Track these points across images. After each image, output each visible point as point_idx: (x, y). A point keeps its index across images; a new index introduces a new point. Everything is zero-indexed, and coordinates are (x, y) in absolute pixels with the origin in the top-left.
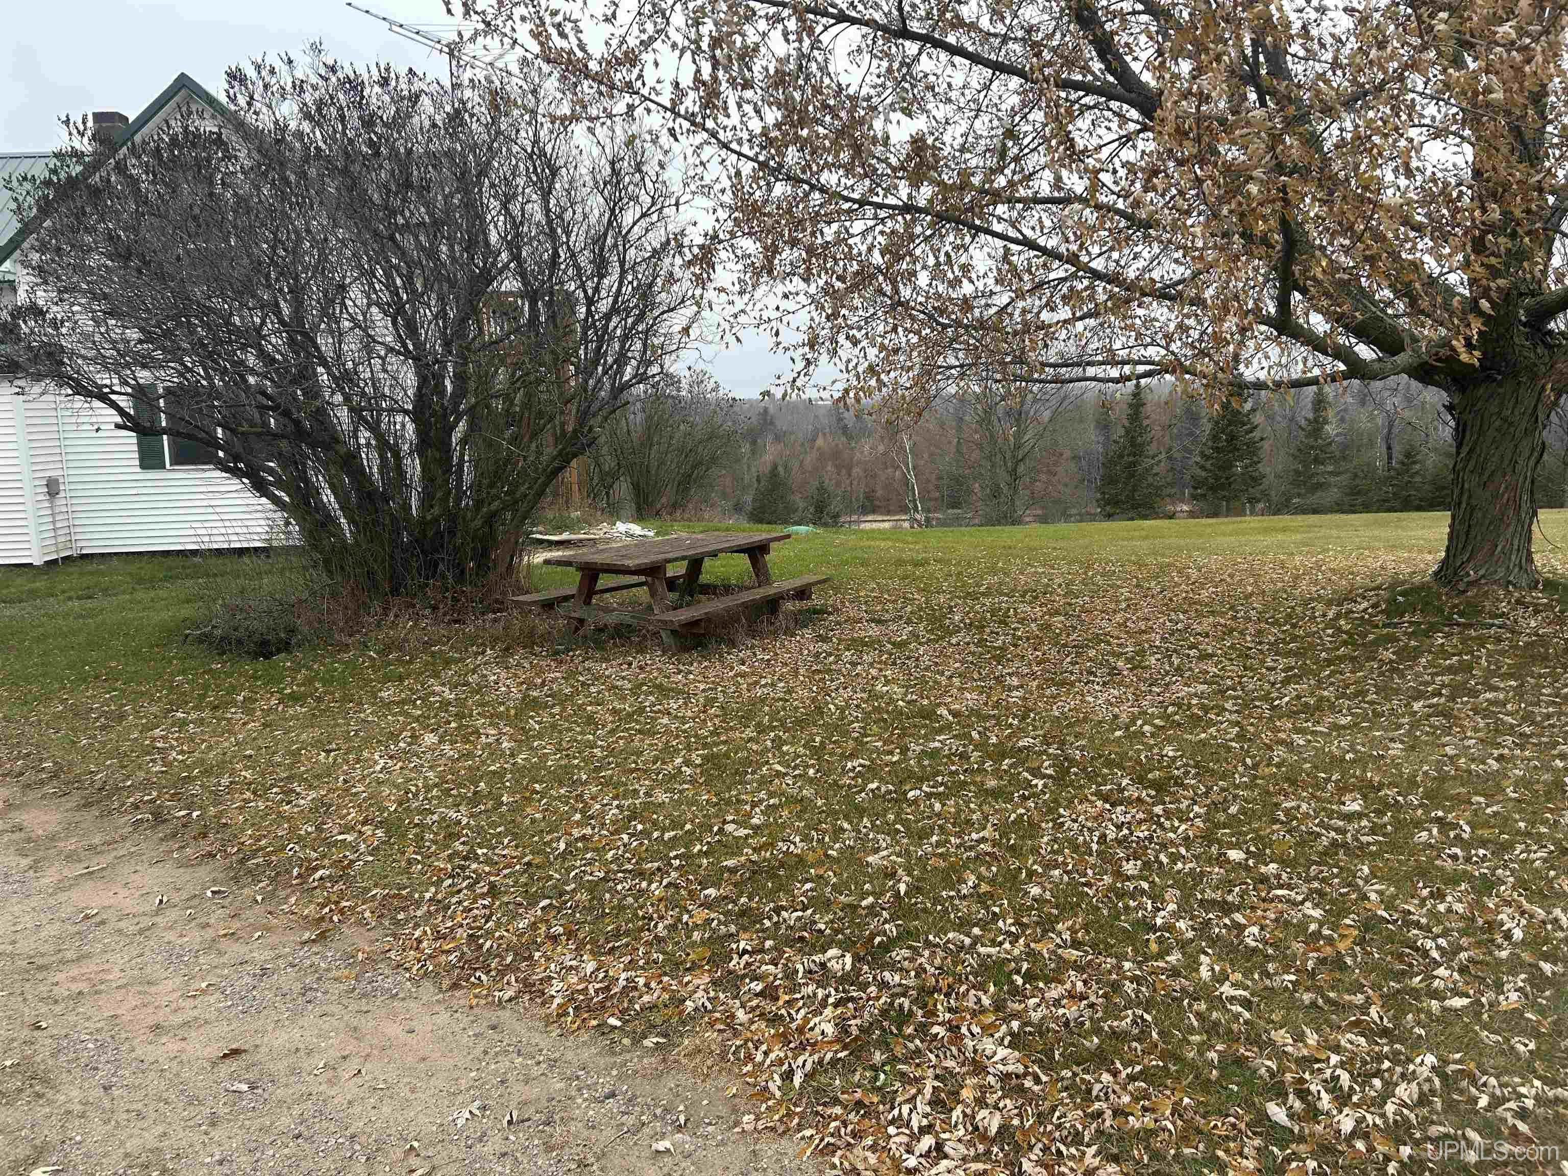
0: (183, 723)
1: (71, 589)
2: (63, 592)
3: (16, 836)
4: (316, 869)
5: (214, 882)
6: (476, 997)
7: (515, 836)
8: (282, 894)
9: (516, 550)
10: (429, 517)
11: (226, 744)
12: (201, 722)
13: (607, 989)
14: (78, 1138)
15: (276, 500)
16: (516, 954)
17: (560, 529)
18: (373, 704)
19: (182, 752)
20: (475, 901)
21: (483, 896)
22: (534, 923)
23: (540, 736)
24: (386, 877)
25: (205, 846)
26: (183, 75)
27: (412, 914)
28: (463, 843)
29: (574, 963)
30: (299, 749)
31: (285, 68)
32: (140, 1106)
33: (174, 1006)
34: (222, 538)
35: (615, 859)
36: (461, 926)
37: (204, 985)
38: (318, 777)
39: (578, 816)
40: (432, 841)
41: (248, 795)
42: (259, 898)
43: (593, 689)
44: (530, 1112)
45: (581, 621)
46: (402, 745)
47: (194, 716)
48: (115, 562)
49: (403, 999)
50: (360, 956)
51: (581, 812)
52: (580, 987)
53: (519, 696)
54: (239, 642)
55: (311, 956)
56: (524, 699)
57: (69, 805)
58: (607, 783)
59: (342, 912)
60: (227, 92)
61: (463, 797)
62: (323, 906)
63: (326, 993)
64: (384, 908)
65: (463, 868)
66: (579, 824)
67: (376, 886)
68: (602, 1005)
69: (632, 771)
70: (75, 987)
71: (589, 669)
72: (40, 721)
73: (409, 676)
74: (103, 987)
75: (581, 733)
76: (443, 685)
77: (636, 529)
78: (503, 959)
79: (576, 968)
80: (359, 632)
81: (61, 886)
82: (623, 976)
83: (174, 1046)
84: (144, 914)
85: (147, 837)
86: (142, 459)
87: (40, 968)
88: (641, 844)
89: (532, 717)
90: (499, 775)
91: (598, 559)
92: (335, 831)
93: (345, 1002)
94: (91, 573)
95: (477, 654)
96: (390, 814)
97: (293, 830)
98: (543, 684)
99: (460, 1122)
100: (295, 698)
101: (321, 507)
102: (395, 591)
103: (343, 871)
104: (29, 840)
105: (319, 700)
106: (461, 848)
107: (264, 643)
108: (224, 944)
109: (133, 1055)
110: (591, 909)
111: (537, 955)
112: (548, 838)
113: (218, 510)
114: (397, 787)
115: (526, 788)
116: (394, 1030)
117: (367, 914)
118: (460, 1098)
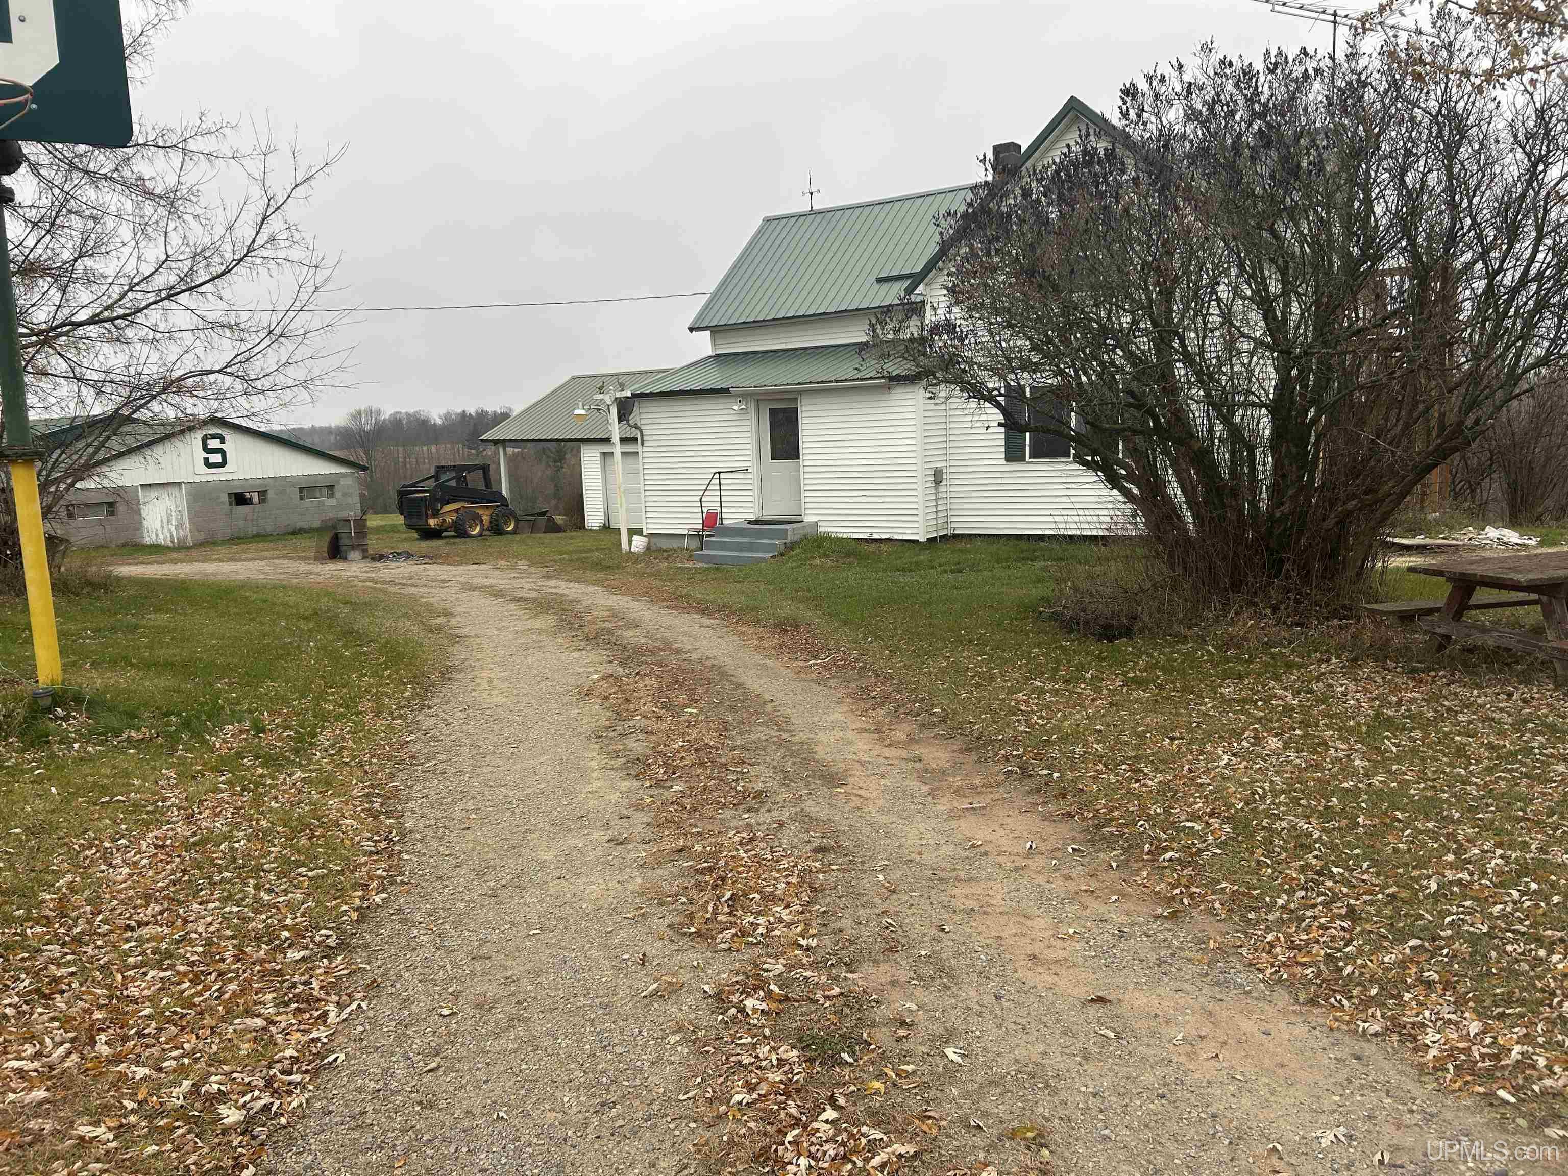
0: (1041, 692)
1: (946, 563)
2: (940, 566)
3: (918, 765)
4: (1166, 850)
5: (1074, 840)
6: (1336, 1020)
7: (1375, 863)
8: (1135, 866)
9: (1368, 553)
10: (1278, 515)
11: (1078, 716)
12: (1056, 693)
13: (1496, 1057)
14: (978, 1033)
15: (1126, 493)
16: (1382, 988)
17: (1413, 531)
18: (1214, 699)
19: (1041, 717)
20: (1332, 921)
21: (1342, 917)
22: (1403, 961)
23: (1398, 759)
24: (1235, 873)
25: (1065, 806)
26: (1072, 98)
27: (1263, 916)
28: (1316, 857)
29: (1453, 1017)
30: (1145, 732)
31: (1175, 74)
32: (1024, 1021)
33: (1046, 942)
34: (1074, 526)
35: (1503, 916)
36: (1318, 942)
37: (1071, 931)
38: (1163, 761)
39: (1450, 857)
40: (1281, 847)
41: (1100, 767)
42: (1114, 865)
43: (1461, 718)
44: (1404, 1159)
45: (1447, 638)
46: (1244, 743)
47: (1048, 686)
48: (978, 543)
49: (1257, 999)
50: (1212, 944)
51: (1455, 854)
52: (1461, 1045)
53: (1371, 712)
54: (1087, 623)
55: (1163, 931)
56: (1377, 715)
57: (955, 747)
58: (1486, 827)
59: (1191, 896)
60: (1120, 108)
61: (1314, 810)
62: (1174, 887)
63: (1179, 970)
64: (1234, 902)
65: (1317, 883)
66: (1451, 865)
67: (1225, 879)
68: (1490, 1073)
69: (1519, 820)
70: (970, 904)
71: (1456, 694)
72: (930, 673)
73: (1248, 675)
74: (989, 910)
75: (1450, 765)
76: (1285, 689)
77: (1512, 536)
78: (1365, 989)
79: (1456, 1024)
80: (1197, 625)
81: (953, 815)
82: (1517, 1049)
83: (1050, 979)
84: (1018, 854)
85: (1015, 788)
86: (1007, 452)
87: (941, 880)
88: (1537, 906)
89: (1388, 738)
90: (1354, 793)
91: (1479, 570)
92: (1183, 818)
93: (1200, 984)
94: (961, 551)
95: (1321, 661)
96: (1237, 811)
97: (1143, 808)
98: (1399, 703)
99: (1325, 1143)
100: (1139, 683)
101: (1168, 501)
102: (1236, 586)
103: (1191, 858)
104: (926, 771)
105: (1161, 687)
106: (1314, 862)
107: (1108, 627)
108: (1086, 899)
109: (1017, 975)
110: (1473, 964)
111: (1407, 996)
112: (1415, 873)
113: (1073, 499)
114: (1242, 785)
115: (1385, 813)
116: (1248, 1026)
117: (1217, 905)
118: (1323, 1119)
